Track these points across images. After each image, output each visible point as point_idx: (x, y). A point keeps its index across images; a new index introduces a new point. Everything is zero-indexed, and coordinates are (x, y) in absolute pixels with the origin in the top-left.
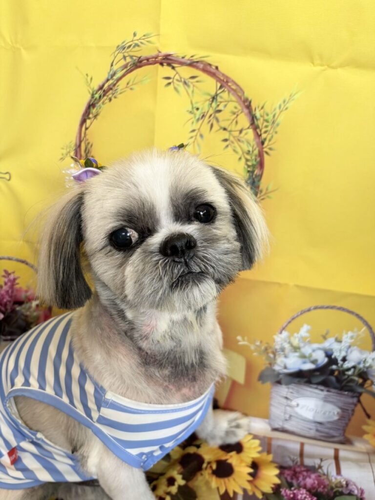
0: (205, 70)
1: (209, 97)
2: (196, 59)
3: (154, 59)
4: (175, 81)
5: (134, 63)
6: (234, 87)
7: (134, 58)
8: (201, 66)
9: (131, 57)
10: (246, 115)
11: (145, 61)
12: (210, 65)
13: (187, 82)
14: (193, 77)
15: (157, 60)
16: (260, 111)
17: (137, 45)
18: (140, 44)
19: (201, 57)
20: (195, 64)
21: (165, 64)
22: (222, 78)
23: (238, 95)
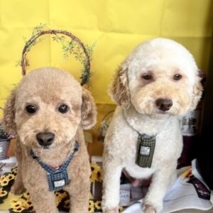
1: (69, 43)
2: (63, 31)
3: (48, 32)
4: (56, 38)
6: (77, 39)
7: (41, 31)
8: (65, 33)
10: (82, 48)
11: (45, 32)
12: (68, 33)
13: (61, 38)
16: (87, 47)
17: (42, 27)
21: (52, 33)
22: (73, 37)
23: (79, 42)
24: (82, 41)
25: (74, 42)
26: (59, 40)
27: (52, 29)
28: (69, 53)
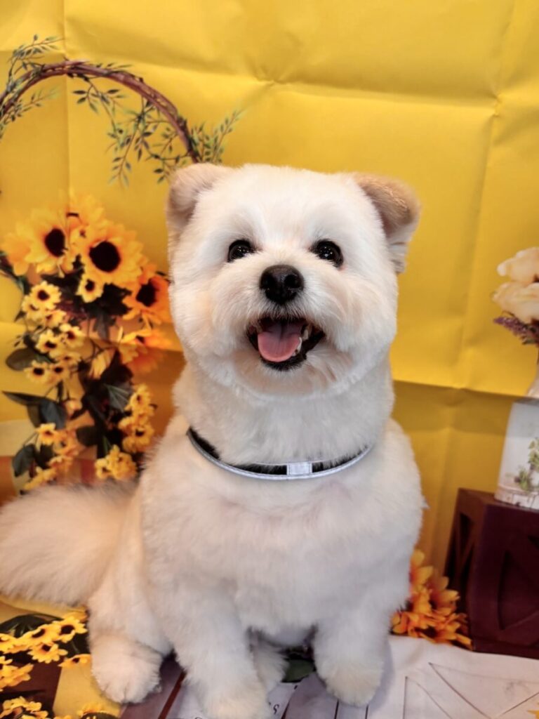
0: (126, 83)
1: (134, 117)
2: (115, 68)
3: (61, 69)
4: (90, 96)
5: (37, 73)
6: (164, 104)
7: (37, 66)
8: (122, 77)
9: (33, 65)
10: (181, 138)
11: (50, 71)
12: (133, 76)
13: (105, 96)
14: (112, 92)
15: (65, 69)
16: (198, 133)
17: (37, 51)
18: (41, 49)
19: (122, 67)
20: (114, 75)
21: (75, 75)
22: (148, 92)
23: (170, 115)
24: (182, 112)
25: (154, 114)
26: (99, 104)
27: (73, 59)
28: (132, 155)
